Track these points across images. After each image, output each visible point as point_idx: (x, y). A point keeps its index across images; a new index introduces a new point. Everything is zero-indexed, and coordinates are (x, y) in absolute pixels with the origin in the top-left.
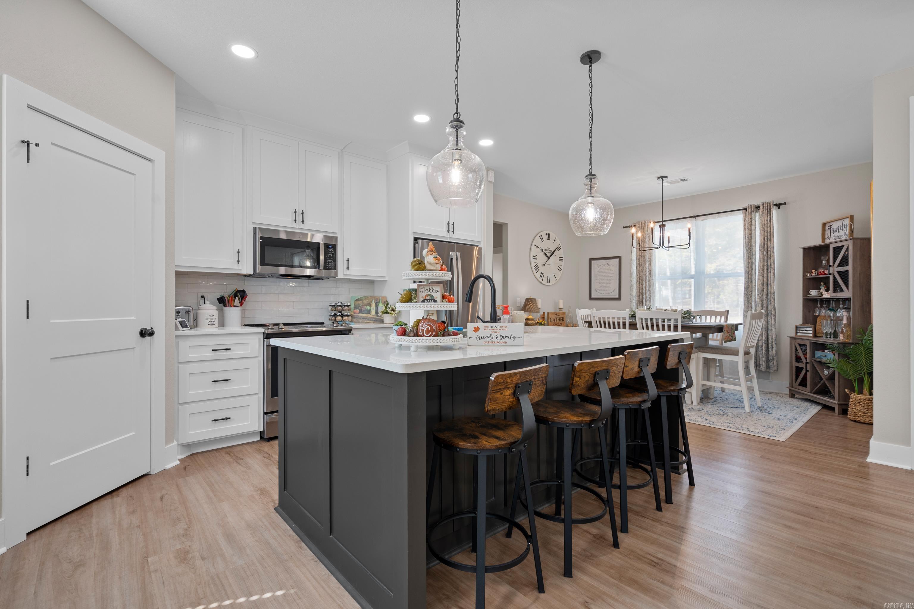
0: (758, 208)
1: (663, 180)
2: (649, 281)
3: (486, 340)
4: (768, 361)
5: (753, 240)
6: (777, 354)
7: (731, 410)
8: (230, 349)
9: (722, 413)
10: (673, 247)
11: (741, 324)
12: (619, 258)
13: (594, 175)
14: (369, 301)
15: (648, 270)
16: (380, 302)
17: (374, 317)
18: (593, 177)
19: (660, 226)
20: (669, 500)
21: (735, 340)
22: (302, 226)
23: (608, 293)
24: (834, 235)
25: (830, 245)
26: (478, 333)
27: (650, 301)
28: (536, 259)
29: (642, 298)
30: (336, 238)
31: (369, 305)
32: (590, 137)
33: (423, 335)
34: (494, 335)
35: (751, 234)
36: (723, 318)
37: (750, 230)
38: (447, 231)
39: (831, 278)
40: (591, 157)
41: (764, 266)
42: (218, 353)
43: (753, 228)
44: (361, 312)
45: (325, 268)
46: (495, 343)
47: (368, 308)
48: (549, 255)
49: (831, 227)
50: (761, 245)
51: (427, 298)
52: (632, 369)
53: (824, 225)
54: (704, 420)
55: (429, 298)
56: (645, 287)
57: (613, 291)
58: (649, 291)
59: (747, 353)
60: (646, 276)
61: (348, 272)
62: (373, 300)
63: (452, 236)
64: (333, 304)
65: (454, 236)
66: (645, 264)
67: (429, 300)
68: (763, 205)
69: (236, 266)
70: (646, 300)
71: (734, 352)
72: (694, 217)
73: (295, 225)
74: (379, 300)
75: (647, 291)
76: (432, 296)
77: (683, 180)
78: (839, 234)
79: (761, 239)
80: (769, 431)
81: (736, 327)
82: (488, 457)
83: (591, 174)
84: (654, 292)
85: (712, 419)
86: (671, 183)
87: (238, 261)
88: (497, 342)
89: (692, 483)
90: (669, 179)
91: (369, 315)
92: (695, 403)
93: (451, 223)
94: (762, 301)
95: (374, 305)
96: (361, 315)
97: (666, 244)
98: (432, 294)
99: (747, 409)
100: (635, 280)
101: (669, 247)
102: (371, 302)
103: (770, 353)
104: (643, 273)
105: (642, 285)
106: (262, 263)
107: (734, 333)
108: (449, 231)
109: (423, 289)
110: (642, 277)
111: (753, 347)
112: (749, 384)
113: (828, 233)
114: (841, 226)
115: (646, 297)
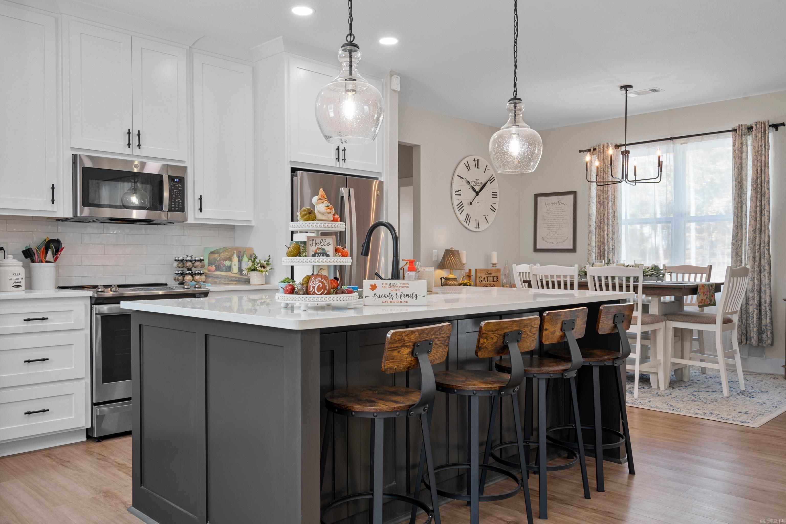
0: (750, 129)
1: (627, 90)
2: (613, 226)
3: (384, 299)
4: (760, 332)
5: (744, 172)
6: (772, 323)
7: (706, 395)
8: (47, 319)
9: (693, 398)
10: (640, 181)
11: (723, 284)
12: (574, 193)
13: (519, 99)
14: (229, 254)
15: (611, 211)
16: (245, 256)
17: (237, 276)
18: (517, 101)
19: (622, 152)
20: (600, 488)
21: (714, 304)
22: (137, 152)
23: (560, 243)
26: (375, 291)
27: (613, 253)
28: (460, 195)
29: (604, 249)
30: (185, 169)
31: (230, 259)
32: (515, 52)
33: (314, 293)
34: (394, 293)
35: (741, 164)
36: (704, 275)
37: (741, 158)
38: (336, 159)
40: (515, 76)
41: (756, 207)
42: (31, 324)
43: (744, 155)
44: (218, 269)
45: (170, 210)
46: (394, 302)
47: (227, 263)
48: (477, 189)
50: (753, 179)
51: (318, 252)
52: (553, 333)
54: (668, 407)
55: (320, 251)
56: (608, 235)
57: (566, 239)
58: (613, 239)
59: (727, 321)
60: (608, 219)
61: (201, 215)
62: (234, 253)
63: (343, 164)
64: (180, 259)
65: (345, 165)
66: (608, 203)
67: (320, 253)
68: (756, 125)
69: (49, 207)
70: (608, 252)
71: (711, 321)
72: (671, 139)
73: (128, 151)
74: (242, 253)
75: (610, 240)
76: (323, 249)
77: (654, 91)
79: (753, 171)
80: (744, 417)
81: (717, 287)
82: (385, 419)
83: (515, 98)
84: (619, 242)
85: (679, 405)
86: (638, 93)
87: (53, 201)
88: (397, 302)
89: (632, 472)
90: (634, 89)
91: (229, 274)
92: (662, 387)
93: (341, 148)
94: (754, 253)
95: (235, 259)
96: (218, 273)
97: (631, 177)
98: (323, 247)
99: (726, 393)
100: (595, 224)
101: (635, 181)
102: (232, 255)
103: (764, 322)
104: (604, 215)
105: (604, 231)
106: (86, 203)
107: (713, 296)
108: (338, 159)
109: (314, 242)
110: (604, 220)
111: (735, 312)
112: (730, 361)
115: (609, 248)
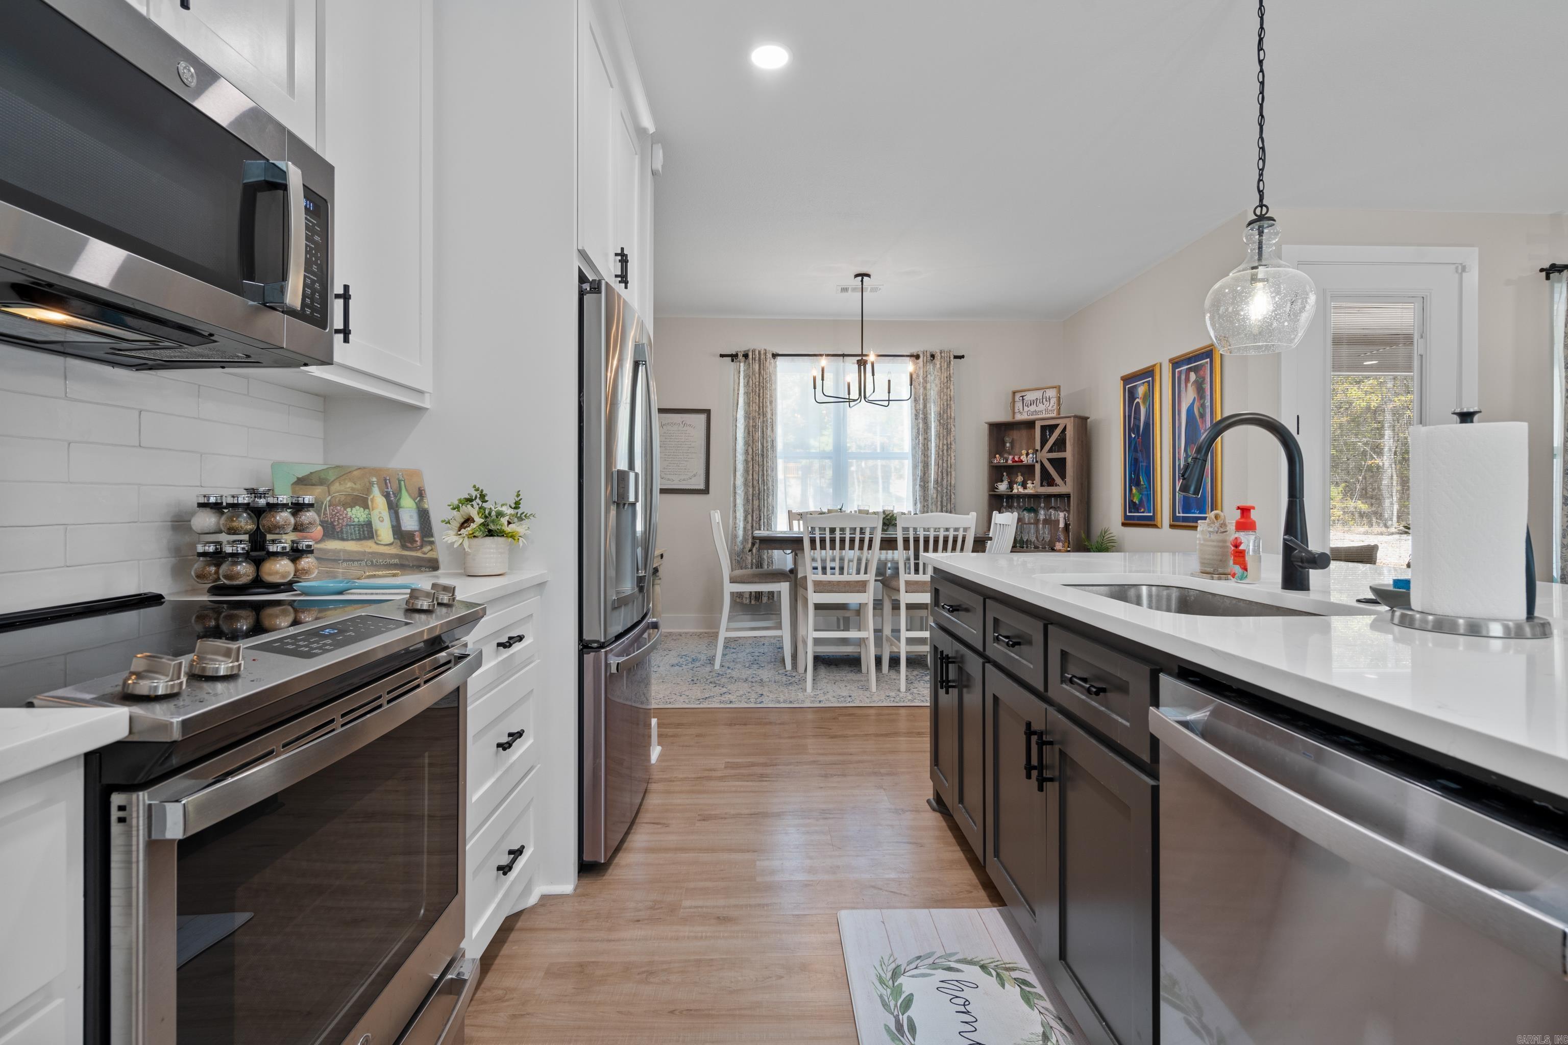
0: (933, 357)
1: (863, 280)
12: (708, 412)
13: (1272, 219)
14: (358, 486)
16: (404, 493)
17: (394, 550)
24: (1029, 409)
25: (1036, 422)
30: (329, 173)
31: (363, 502)
37: (926, 389)
39: (1038, 468)
43: (928, 386)
44: (331, 531)
47: (357, 514)
49: (1024, 398)
50: (939, 413)
53: (1014, 393)
57: (695, 476)
62: (372, 484)
64: (212, 500)
68: (941, 353)
74: (395, 485)
78: (1037, 409)
91: (369, 546)
95: (379, 502)
96: (333, 545)
102: (369, 491)
113: (1019, 405)
114: (1041, 398)
